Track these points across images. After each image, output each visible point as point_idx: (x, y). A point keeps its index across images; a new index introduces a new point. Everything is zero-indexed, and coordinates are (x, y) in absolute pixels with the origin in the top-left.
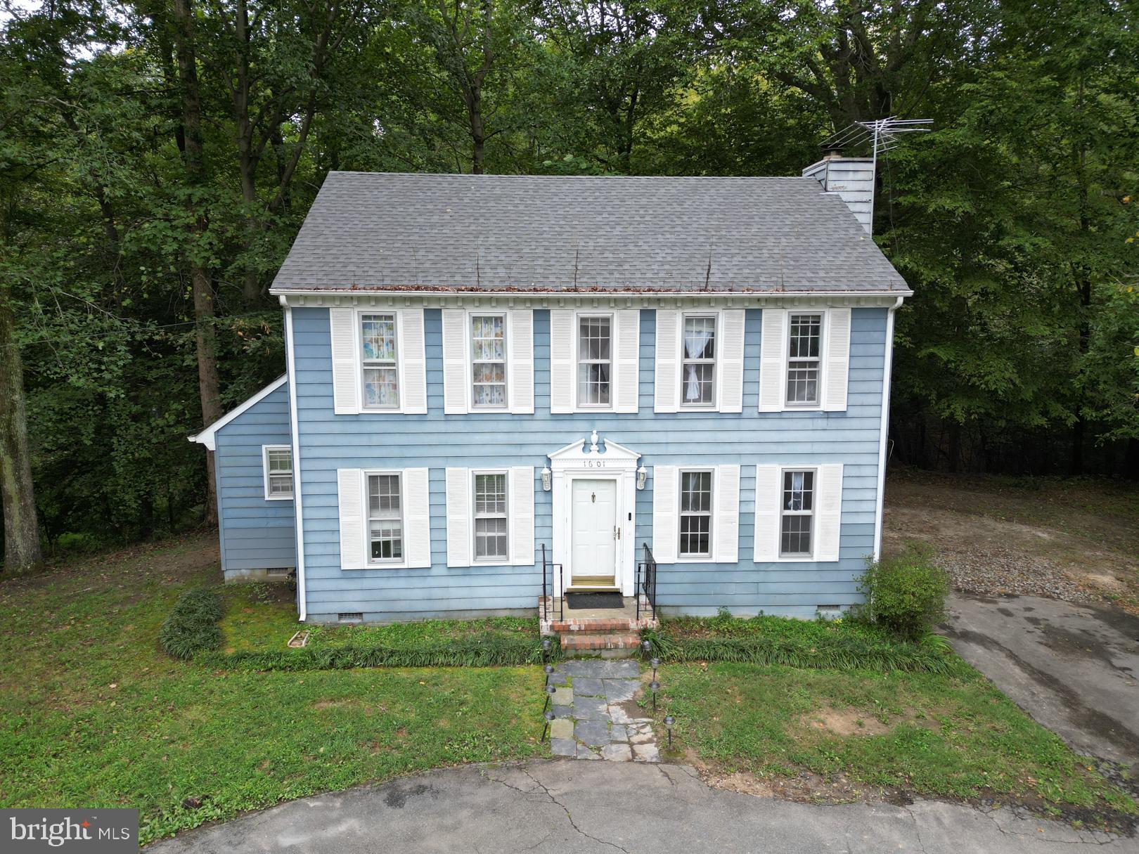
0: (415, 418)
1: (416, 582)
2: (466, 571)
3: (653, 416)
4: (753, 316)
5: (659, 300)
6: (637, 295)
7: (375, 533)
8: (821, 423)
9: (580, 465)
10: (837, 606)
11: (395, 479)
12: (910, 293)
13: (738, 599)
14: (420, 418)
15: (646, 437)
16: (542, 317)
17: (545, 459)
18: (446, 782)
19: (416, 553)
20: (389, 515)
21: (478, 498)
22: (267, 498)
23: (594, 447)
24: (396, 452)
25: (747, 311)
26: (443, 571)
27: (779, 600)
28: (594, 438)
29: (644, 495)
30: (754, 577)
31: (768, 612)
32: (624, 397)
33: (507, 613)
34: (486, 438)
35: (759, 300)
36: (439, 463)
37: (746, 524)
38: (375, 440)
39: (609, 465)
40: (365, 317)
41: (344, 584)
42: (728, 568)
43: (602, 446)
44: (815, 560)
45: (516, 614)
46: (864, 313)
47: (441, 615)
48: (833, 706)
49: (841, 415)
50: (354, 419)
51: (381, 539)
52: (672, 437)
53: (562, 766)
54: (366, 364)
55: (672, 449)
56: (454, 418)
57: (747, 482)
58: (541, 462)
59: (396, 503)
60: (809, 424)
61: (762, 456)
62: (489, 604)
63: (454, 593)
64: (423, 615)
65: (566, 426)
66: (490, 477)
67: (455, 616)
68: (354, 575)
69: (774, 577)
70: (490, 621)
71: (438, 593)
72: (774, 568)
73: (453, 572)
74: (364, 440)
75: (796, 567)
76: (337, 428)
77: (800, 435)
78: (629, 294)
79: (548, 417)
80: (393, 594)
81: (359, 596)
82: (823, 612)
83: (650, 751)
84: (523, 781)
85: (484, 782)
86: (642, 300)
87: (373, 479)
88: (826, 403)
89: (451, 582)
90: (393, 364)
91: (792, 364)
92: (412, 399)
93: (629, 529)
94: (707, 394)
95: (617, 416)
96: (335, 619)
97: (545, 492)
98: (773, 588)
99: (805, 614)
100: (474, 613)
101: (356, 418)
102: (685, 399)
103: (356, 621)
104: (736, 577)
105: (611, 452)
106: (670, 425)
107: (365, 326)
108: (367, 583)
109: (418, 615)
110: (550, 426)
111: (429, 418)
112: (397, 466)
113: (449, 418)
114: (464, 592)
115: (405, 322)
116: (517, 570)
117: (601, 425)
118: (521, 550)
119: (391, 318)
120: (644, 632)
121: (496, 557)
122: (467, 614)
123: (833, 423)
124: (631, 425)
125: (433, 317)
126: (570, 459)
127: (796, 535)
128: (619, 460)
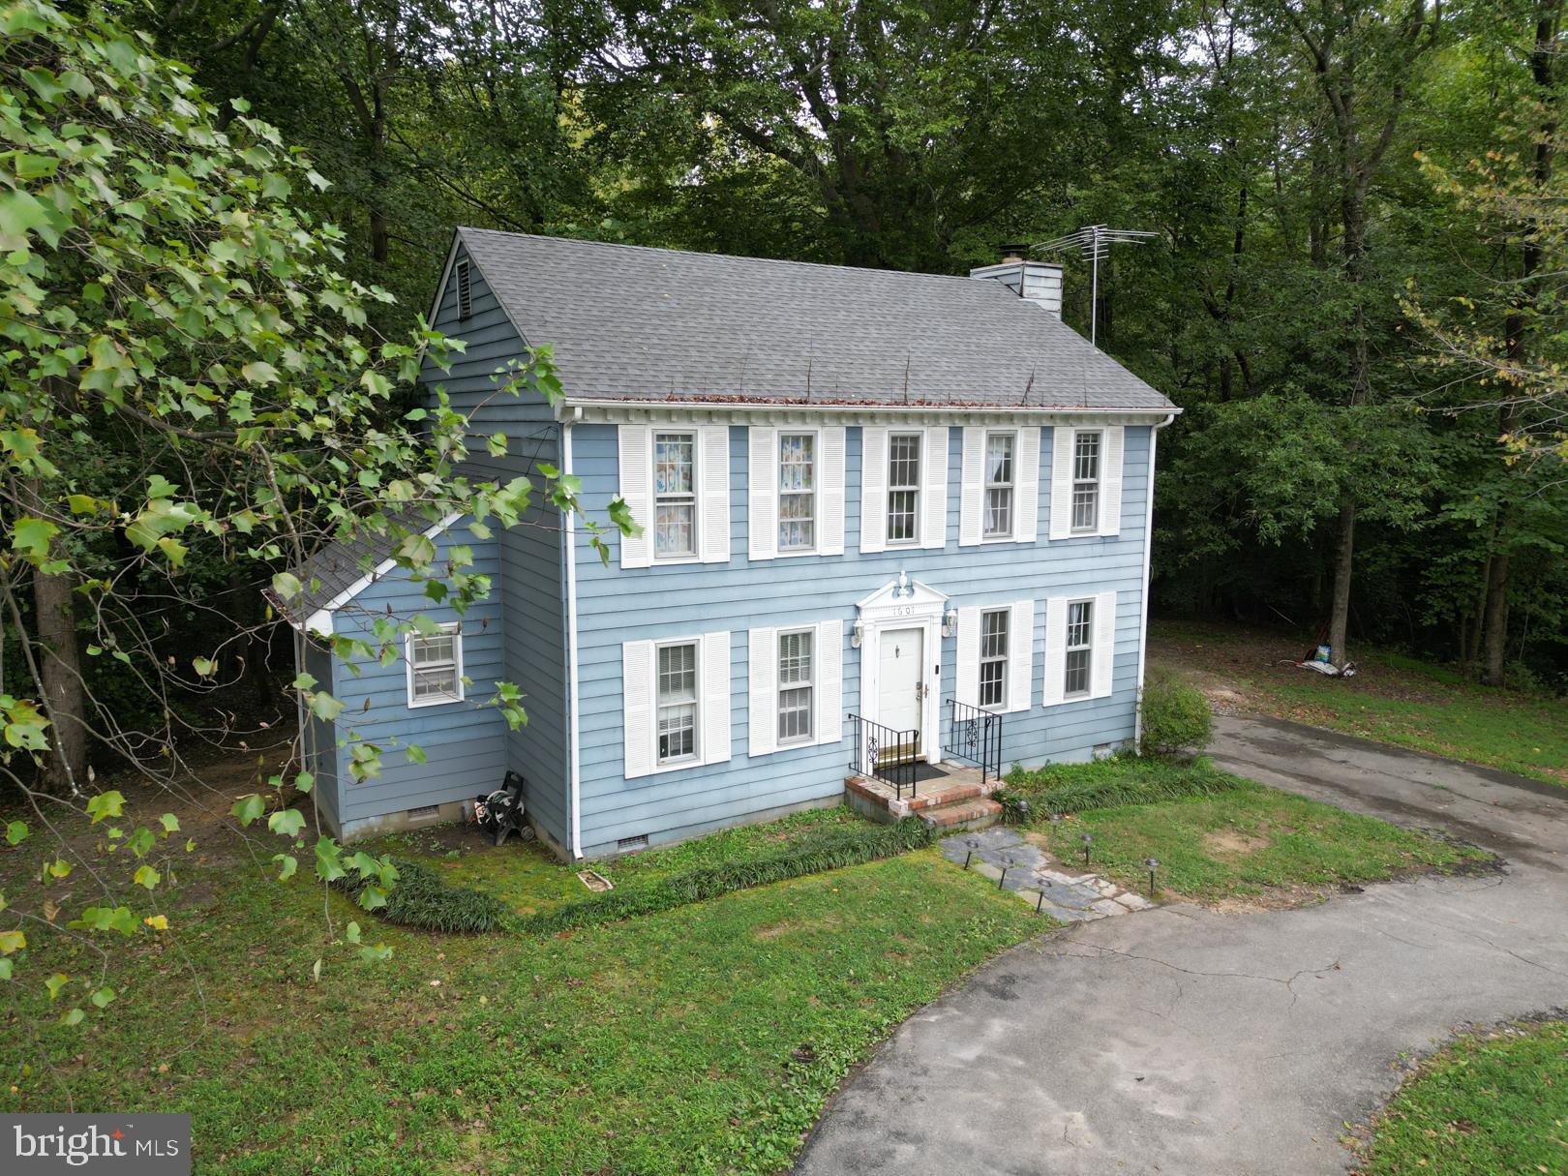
0: (715, 568)
1: (713, 783)
2: (768, 760)
3: (957, 551)
4: (1047, 433)
5: (967, 417)
6: (963, 410)
7: (663, 725)
8: (1099, 549)
9: (889, 613)
10: (1107, 745)
11: (690, 650)
12: (1180, 410)
13: (1031, 750)
14: (721, 567)
15: (950, 575)
16: (854, 434)
17: (852, 609)
18: (1020, 968)
19: (714, 745)
20: (682, 698)
21: (784, 664)
22: (411, 705)
23: (903, 591)
24: (692, 614)
25: (1043, 429)
26: (743, 763)
27: (1063, 745)
28: (904, 580)
29: (949, 643)
30: (1043, 724)
31: (1055, 760)
32: (931, 529)
33: (811, 806)
34: (793, 588)
35: (1052, 416)
36: (741, 624)
37: (1037, 666)
38: (668, 600)
39: (918, 611)
40: (661, 437)
41: (628, 799)
42: (1022, 717)
43: (910, 587)
44: (1093, 696)
45: (821, 805)
46: (1134, 430)
47: (739, 820)
48: (1209, 831)
49: (1114, 540)
50: (644, 573)
51: (670, 731)
52: (975, 573)
53: (1090, 930)
54: (660, 500)
55: (975, 587)
56: (758, 565)
57: (1041, 618)
58: (849, 613)
59: (691, 682)
60: (1088, 550)
61: (1051, 588)
62: (793, 797)
63: (756, 789)
64: (720, 823)
65: (874, 567)
66: (795, 637)
67: (755, 819)
68: (640, 784)
69: (1060, 720)
70: (793, 819)
71: (736, 793)
72: (1059, 711)
73: (754, 763)
74: (654, 601)
75: (1077, 707)
76: (622, 587)
77: (1083, 562)
78: (954, 409)
79: (857, 558)
80: (685, 803)
81: (644, 812)
82: (1098, 752)
83: (1135, 900)
84: (1082, 950)
85: (1051, 960)
86: (951, 415)
87: (663, 651)
88: (1103, 527)
89: (753, 775)
90: (690, 499)
91: (1077, 487)
92: (713, 544)
93: (933, 682)
94: (1003, 523)
95: (925, 552)
96: (614, 849)
97: (853, 650)
98: (1060, 732)
99: (1082, 757)
100: (777, 811)
101: (645, 572)
102: (985, 529)
103: (639, 846)
104: (1029, 726)
105: (920, 596)
106: (974, 559)
107: (660, 450)
108: (655, 793)
109: (712, 826)
110: (858, 568)
111: (731, 567)
112: (694, 632)
113: (753, 565)
114: (765, 787)
115: (708, 443)
116: (824, 750)
117: (909, 564)
118: (828, 723)
119: (689, 438)
120: (997, 795)
121: (798, 737)
122: (768, 814)
123: (1109, 548)
124: (938, 562)
125: (739, 435)
126: (880, 607)
127: (1077, 673)
128: (927, 604)
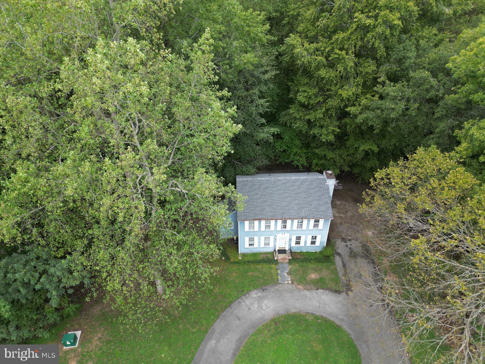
0: (257, 231)
1: (256, 248)
2: (263, 247)
3: (292, 230)
5: (294, 219)
7: (250, 244)
8: (318, 231)
9: (281, 236)
10: (318, 251)
11: (253, 238)
13: (304, 250)
15: (291, 233)
16: (276, 221)
17: (276, 235)
18: (268, 288)
19: (256, 245)
20: (252, 242)
21: (265, 240)
24: (253, 235)
25: (308, 219)
27: (310, 250)
29: (290, 240)
30: (306, 247)
31: (308, 251)
32: (288, 228)
33: (269, 252)
34: (267, 233)
35: (310, 219)
36: (260, 236)
37: (306, 242)
38: (251, 234)
39: (285, 236)
41: (245, 249)
42: (303, 246)
43: (284, 234)
44: (316, 245)
46: (326, 220)
48: (314, 273)
49: (322, 230)
53: (280, 285)
54: (250, 226)
55: (295, 234)
57: (306, 237)
59: (253, 240)
61: (309, 234)
62: (266, 251)
64: (256, 252)
65: (279, 232)
66: (267, 237)
67: (260, 252)
70: (266, 253)
72: (309, 246)
74: (249, 234)
75: (313, 246)
76: (245, 233)
77: (315, 232)
80: (252, 250)
81: (247, 250)
82: (316, 251)
83: (290, 282)
84: (276, 288)
85: (272, 288)
86: (292, 219)
87: (250, 238)
88: (319, 228)
89: (261, 249)
90: (254, 226)
91: (314, 224)
92: (256, 229)
93: (288, 243)
94: (301, 227)
95: (287, 230)
96: (244, 253)
97: (275, 239)
98: (309, 248)
99: (313, 251)
100: (264, 252)
101: (248, 232)
102: (298, 227)
103: (247, 253)
104: (304, 248)
106: (295, 231)
107: (250, 222)
110: (277, 232)
113: (261, 231)
115: (256, 222)
116: (271, 247)
117: (284, 232)
118: (272, 245)
119: (254, 221)
120: (289, 259)
121: (267, 246)
123: (320, 231)
124: (289, 231)
125: (260, 221)
126: (279, 236)
127: (313, 243)
128: (287, 236)
